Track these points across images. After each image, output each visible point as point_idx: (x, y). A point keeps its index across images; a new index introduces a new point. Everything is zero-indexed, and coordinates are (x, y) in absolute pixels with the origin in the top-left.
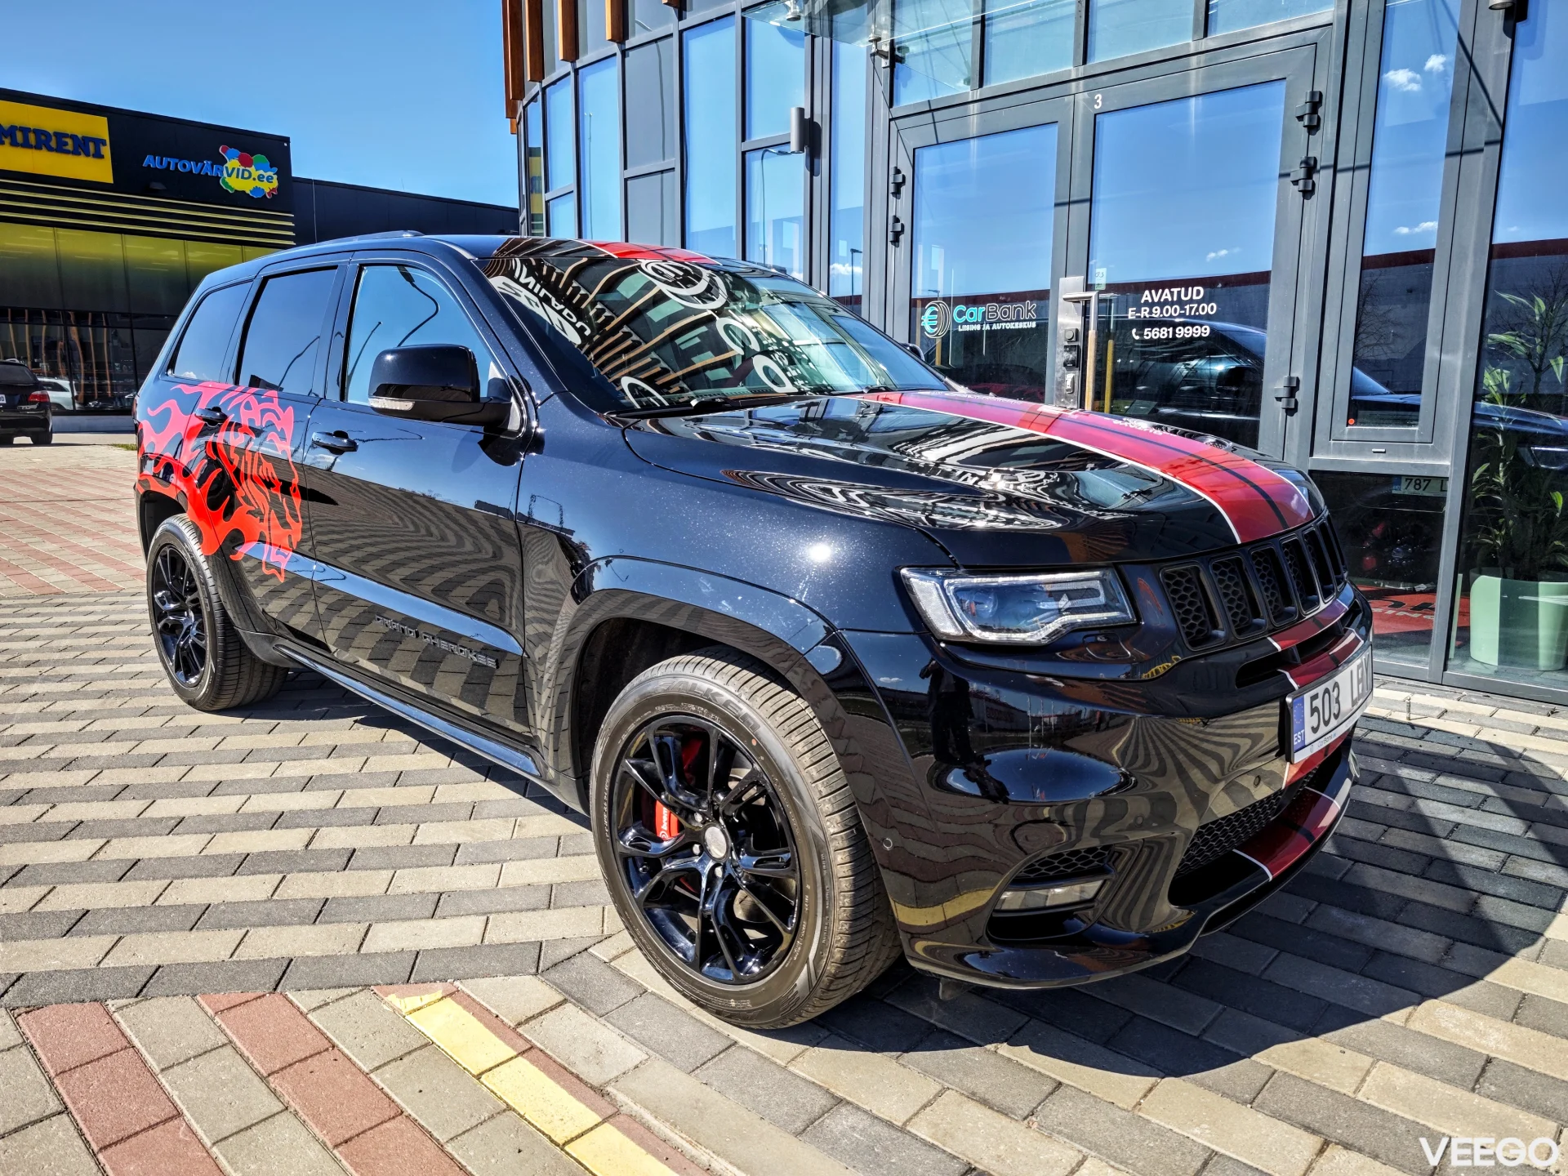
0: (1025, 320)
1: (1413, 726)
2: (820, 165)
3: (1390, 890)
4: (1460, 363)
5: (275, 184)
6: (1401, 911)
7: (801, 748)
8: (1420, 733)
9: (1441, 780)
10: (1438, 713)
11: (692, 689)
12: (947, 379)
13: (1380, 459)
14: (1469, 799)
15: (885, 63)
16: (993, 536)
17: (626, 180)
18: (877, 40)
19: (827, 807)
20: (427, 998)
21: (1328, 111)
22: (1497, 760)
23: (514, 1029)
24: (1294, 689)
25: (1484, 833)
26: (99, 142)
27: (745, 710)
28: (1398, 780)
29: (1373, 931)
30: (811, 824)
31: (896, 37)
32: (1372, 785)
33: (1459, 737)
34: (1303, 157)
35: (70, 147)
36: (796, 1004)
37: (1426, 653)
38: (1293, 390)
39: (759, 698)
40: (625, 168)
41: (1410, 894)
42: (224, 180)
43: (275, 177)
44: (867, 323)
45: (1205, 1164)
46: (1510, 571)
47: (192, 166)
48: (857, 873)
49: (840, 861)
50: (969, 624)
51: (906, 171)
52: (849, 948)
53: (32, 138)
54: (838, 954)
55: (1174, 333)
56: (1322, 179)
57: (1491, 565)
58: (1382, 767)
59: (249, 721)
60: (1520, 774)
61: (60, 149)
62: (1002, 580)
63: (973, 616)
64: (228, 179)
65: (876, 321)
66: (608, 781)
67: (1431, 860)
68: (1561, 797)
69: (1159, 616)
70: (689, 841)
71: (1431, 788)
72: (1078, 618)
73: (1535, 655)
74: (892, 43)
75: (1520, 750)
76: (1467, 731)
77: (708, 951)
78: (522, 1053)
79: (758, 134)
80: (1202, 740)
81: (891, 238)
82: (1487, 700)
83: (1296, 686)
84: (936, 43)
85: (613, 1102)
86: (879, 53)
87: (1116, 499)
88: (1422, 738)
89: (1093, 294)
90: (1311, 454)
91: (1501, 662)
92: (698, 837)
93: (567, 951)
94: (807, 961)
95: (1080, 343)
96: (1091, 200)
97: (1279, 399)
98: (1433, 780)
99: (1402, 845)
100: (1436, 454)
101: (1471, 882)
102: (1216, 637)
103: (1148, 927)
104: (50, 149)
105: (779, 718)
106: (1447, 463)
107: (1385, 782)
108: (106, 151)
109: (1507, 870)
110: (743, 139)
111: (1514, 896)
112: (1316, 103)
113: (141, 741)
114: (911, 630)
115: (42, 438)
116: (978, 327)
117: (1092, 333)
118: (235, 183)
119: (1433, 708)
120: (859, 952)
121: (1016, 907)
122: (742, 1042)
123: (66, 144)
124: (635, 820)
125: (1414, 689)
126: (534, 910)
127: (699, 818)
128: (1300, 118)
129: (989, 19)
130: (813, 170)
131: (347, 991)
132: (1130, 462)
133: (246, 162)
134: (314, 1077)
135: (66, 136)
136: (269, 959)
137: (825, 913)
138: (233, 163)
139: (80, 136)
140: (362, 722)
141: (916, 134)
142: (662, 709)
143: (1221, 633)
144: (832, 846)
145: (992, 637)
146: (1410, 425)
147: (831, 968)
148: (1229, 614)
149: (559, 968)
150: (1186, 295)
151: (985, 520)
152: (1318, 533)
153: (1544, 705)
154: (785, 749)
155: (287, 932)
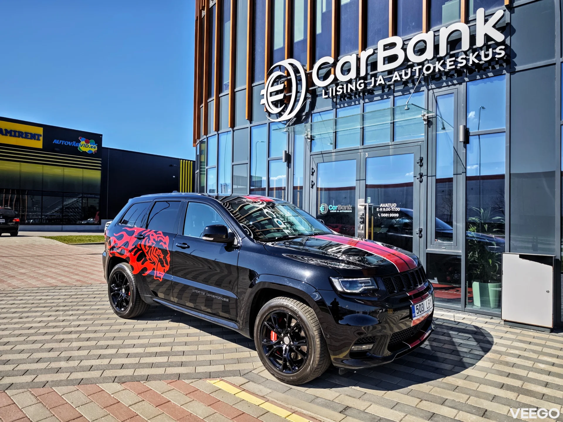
0: (349, 210)
1: (455, 322)
2: (291, 165)
3: (443, 357)
4: (461, 226)
5: (96, 149)
6: (444, 361)
7: (308, 316)
8: (456, 323)
9: (460, 334)
10: (462, 318)
11: (283, 304)
12: (331, 230)
13: (444, 250)
14: (465, 338)
15: (309, 140)
16: (344, 270)
17: (233, 165)
18: (307, 135)
19: (315, 329)
20: (216, 381)
21: (425, 161)
22: (475, 329)
23: (239, 386)
24: (412, 304)
25: (467, 345)
26: (39, 135)
27: (295, 308)
28: (449, 334)
29: (437, 364)
30: (311, 333)
31: (312, 134)
32: (442, 335)
33: (466, 324)
34: (419, 173)
35: (29, 137)
36: (306, 377)
37: (460, 303)
38: (421, 231)
39: (299, 306)
40: (233, 162)
41: (447, 357)
42: (79, 148)
43: (97, 147)
44: (304, 211)
45: (397, 404)
46: (482, 281)
47: (69, 143)
48: (321, 344)
49: (318, 341)
50: (344, 289)
51: (315, 169)
52: (320, 361)
53: (17, 134)
54: (317, 362)
55: (389, 215)
56: (424, 178)
57: (476, 279)
58: (445, 331)
59: (139, 321)
60: (479, 332)
61: (26, 137)
62: (350, 279)
63: (345, 287)
64: (81, 147)
65: (307, 210)
66: (260, 327)
67: (453, 351)
68: (487, 337)
69: (383, 288)
70: (280, 340)
71: (457, 335)
72: (366, 288)
73: (490, 304)
74: (311, 136)
75: (481, 327)
76: (469, 323)
77: (285, 367)
78: (243, 391)
79: (273, 156)
80: (393, 316)
81: (311, 186)
82: (476, 315)
83: (413, 303)
84: (323, 136)
85: (267, 399)
86: (308, 138)
87: (375, 261)
88: (457, 324)
89: (367, 204)
90: (427, 249)
91: (481, 306)
92: (282, 340)
93: (247, 372)
94: (310, 365)
95: (364, 217)
96: (366, 180)
97: (417, 234)
98: (458, 334)
99: (447, 348)
100: (458, 249)
101: (462, 355)
102: (395, 292)
103: (383, 355)
104: (23, 137)
105: (303, 310)
106: (461, 252)
107: (446, 334)
108: (41, 138)
109: (471, 352)
110: (269, 157)
111: (471, 357)
112: (421, 160)
113: (112, 326)
114: (332, 290)
115: (14, 234)
116: (336, 211)
117: (367, 214)
118: (83, 149)
119: (461, 317)
120: (321, 362)
121: (356, 350)
122: (293, 388)
123: (28, 136)
124: (266, 337)
125: (457, 313)
126: (235, 363)
127: (282, 335)
128: (418, 163)
129: (337, 131)
130: (289, 166)
131: (196, 380)
132: (376, 255)
133: (87, 142)
134: (197, 395)
135: (29, 133)
136: (174, 374)
137: (314, 353)
138: (83, 142)
139: (33, 133)
140: (171, 321)
141: (318, 159)
142: (275, 309)
143: (396, 291)
144: (316, 337)
145: (349, 291)
146: (451, 241)
147: (315, 366)
148: (397, 288)
149: (246, 375)
150: (392, 205)
151: (342, 266)
152: (418, 270)
153: (490, 317)
154: (305, 316)
155: (176, 368)
